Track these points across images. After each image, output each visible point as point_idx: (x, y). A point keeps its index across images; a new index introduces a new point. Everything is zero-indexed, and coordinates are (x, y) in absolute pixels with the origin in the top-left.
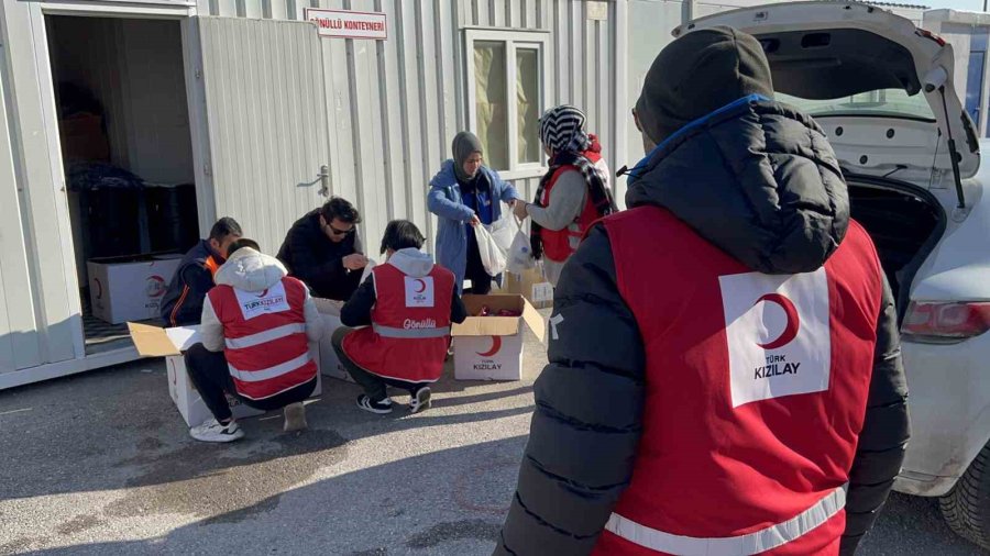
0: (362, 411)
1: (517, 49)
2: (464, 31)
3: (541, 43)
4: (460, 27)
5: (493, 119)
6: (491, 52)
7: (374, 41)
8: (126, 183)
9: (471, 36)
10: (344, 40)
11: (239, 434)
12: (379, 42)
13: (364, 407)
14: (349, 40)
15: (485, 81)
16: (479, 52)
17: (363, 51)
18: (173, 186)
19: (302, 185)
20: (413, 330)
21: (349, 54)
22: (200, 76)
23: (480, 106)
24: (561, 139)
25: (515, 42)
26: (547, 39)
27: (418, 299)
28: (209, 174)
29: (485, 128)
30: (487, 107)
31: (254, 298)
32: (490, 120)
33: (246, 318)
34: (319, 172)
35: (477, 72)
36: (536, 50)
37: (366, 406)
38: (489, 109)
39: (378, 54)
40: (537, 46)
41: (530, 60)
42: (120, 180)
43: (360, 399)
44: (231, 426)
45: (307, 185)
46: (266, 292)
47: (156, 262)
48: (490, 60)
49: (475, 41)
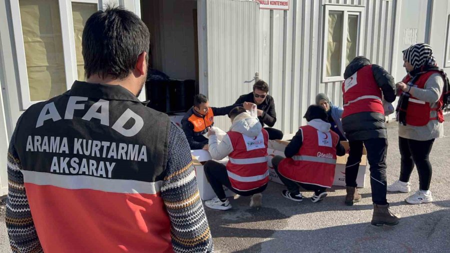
0: (286, 198)
1: (349, 15)
2: (324, 6)
3: (360, 12)
4: (323, 4)
5: (335, 50)
6: (336, 17)
7: (283, 11)
8: (162, 78)
9: (328, 8)
10: (269, 10)
11: (230, 207)
12: (285, 11)
13: (287, 197)
14: (271, 10)
15: (332, 31)
16: (331, 17)
17: (277, 15)
18: (183, 80)
19: (246, 82)
20: (321, 158)
21: (271, 17)
22: (205, 28)
23: (329, 44)
24: (422, 59)
25: (348, 11)
26: (363, 10)
27: (325, 142)
28: (206, 75)
29: (330, 55)
30: (332, 44)
31: (251, 140)
32: (333, 50)
33: (248, 150)
34: (254, 76)
35: (329, 27)
36: (357, 16)
37: (288, 196)
38: (333, 45)
39: (284, 18)
40: (358, 14)
41: (355, 21)
42: (160, 77)
43: (284, 192)
44: (226, 203)
45: (249, 82)
46: (256, 137)
47: (177, 116)
48: (335, 21)
49: (329, 11)
